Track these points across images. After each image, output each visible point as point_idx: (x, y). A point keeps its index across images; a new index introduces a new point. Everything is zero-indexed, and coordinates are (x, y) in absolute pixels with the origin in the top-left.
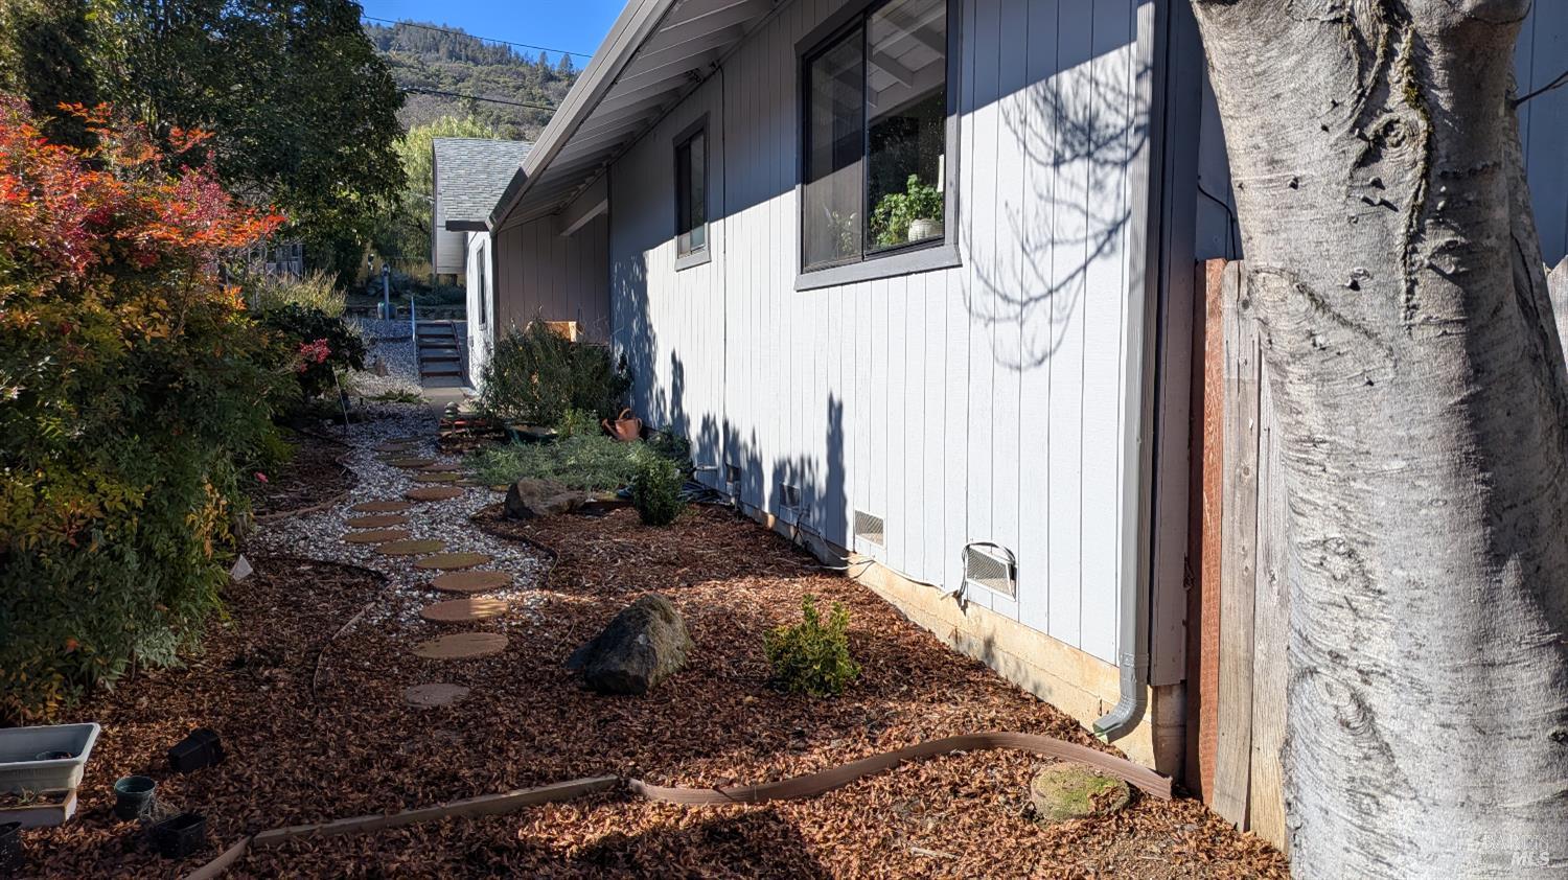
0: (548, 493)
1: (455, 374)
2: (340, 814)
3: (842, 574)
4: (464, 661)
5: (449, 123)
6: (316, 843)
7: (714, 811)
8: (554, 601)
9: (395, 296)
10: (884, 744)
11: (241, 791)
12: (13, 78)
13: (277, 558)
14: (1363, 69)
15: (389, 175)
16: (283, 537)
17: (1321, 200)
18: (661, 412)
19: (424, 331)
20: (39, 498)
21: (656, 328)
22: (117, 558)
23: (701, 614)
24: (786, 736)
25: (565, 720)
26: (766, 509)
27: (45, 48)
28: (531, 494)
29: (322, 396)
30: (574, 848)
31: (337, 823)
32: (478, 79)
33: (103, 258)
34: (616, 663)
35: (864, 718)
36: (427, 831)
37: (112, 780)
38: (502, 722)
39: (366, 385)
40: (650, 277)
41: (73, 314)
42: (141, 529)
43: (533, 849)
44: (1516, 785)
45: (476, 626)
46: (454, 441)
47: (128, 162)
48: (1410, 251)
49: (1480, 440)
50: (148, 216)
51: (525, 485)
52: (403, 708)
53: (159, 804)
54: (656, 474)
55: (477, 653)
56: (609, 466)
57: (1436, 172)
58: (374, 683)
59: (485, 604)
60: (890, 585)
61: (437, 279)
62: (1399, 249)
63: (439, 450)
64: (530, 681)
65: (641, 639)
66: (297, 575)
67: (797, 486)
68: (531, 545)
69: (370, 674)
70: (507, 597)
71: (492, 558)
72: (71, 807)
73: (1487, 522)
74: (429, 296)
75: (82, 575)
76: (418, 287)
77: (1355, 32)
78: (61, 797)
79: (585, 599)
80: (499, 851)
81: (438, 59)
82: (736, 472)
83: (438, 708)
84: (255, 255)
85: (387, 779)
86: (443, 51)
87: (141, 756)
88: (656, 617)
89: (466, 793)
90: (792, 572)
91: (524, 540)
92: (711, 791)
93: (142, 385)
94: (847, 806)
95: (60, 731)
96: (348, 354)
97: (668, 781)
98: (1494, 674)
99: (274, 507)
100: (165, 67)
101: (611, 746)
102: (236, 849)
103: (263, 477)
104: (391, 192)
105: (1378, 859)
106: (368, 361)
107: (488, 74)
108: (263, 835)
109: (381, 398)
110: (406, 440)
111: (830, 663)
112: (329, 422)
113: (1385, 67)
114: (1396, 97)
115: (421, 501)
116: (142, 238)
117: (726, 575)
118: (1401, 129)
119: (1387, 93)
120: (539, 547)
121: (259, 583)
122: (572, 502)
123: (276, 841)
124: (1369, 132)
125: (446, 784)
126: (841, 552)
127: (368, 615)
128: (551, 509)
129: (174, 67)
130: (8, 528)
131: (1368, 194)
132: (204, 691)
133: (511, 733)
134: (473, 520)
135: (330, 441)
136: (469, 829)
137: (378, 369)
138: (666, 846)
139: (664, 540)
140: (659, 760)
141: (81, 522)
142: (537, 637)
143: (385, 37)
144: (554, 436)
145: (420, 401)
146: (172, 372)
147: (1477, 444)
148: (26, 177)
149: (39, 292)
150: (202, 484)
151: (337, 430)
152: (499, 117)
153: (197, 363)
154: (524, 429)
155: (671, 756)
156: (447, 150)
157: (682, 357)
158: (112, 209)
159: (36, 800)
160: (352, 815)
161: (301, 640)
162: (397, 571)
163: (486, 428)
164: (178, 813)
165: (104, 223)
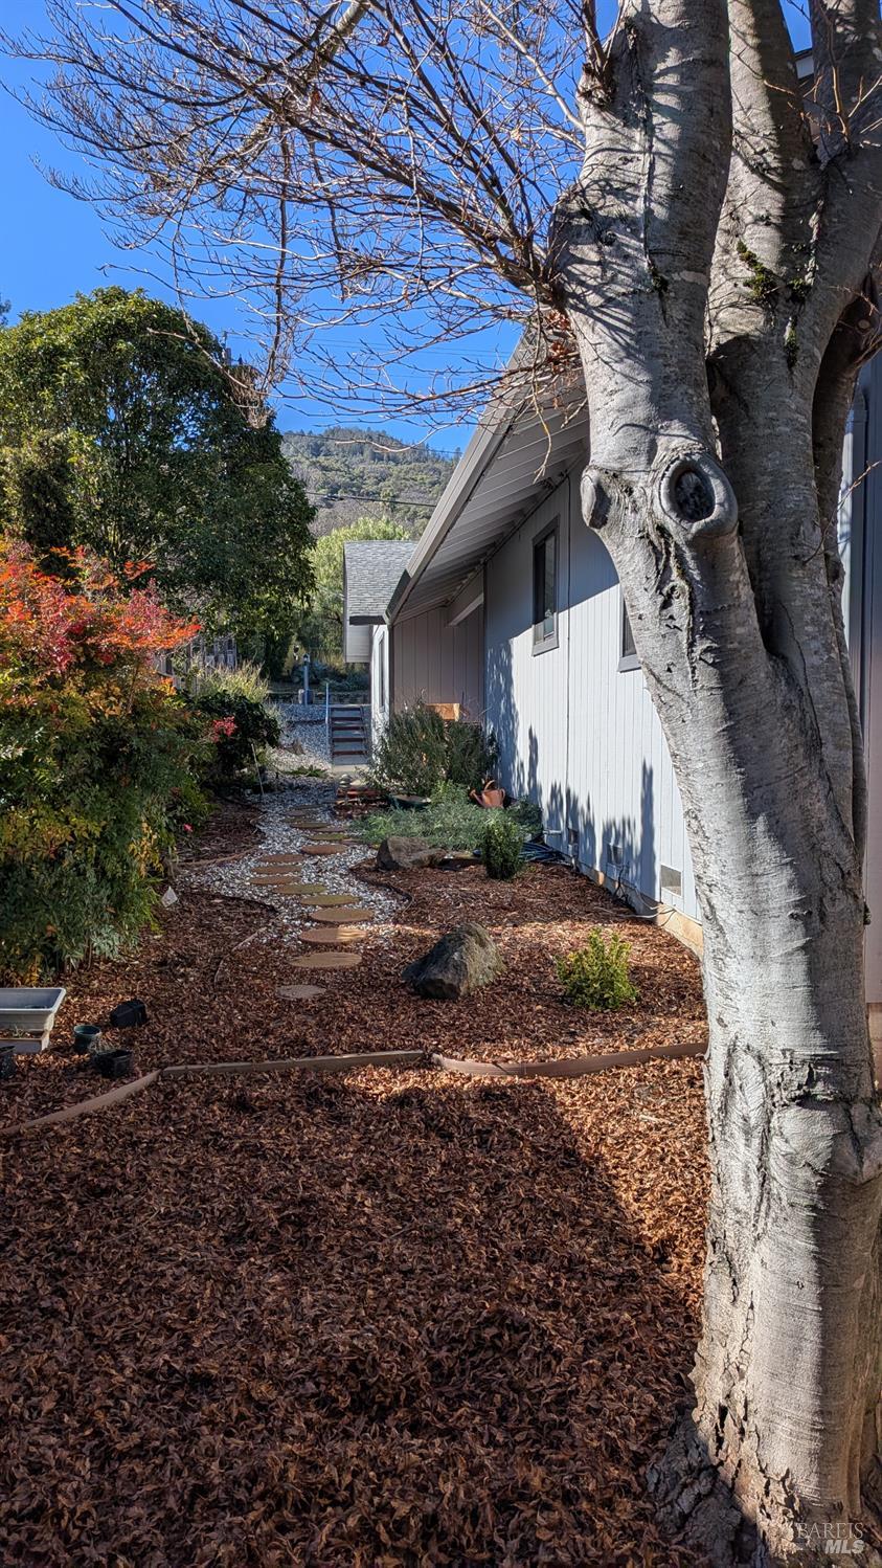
0: (414, 849)
1: (360, 753)
2: (222, 1059)
3: (651, 922)
4: (325, 970)
5: (365, 523)
6: (205, 1077)
7: (492, 1079)
8: (403, 932)
9: (315, 683)
10: (639, 1044)
11: (157, 1042)
12: (14, 513)
13: (198, 893)
14: (658, 560)
15: (303, 578)
16: (204, 879)
17: (651, 626)
18: (520, 784)
19: (337, 714)
20: (32, 827)
21: (517, 707)
22: (81, 874)
23: (519, 947)
24: (561, 1034)
25: (393, 1012)
26: (597, 868)
27: (38, 491)
28: (398, 850)
29: (246, 770)
30: (384, 1095)
31: (220, 1065)
32: (398, 478)
33: (78, 658)
34: (435, 973)
35: (630, 1026)
36: (282, 1076)
37: (71, 1029)
38: (346, 1012)
39: (282, 761)
40: (514, 662)
41: (58, 698)
42: (98, 853)
43: (354, 1093)
44: (774, 943)
45: (341, 947)
46: (347, 808)
47: (96, 586)
48: (690, 652)
49: (735, 751)
50: (108, 627)
51: (393, 842)
52: (276, 999)
53: (103, 1042)
54: (500, 834)
55: (336, 966)
56: (470, 829)
57: (697, 611)
58: (258, 981)
59: (347, 933)
60: (687, 930)
61: (353, 667)
62: (685, 651)
63: (333, 815)
64: (373, 986)
65: (456, 956)
66: (211, 905)
67: (620, 846)
68: (393, 890)
69: (255, 975)
70: (367, 928)
71: (360, 899)
72: (46, 1042)
73: (745, 795)
74: (344, 683)
75: (57, 885)
76: (336, 675)
77: (651, 543)
78: (40, 1034)
79: (428, 932)
80: (330, 1091)
81: (362, 461)
82: (574, 834)
83: (301, 1000)
84: (196, 650)
85: (257, 1041)
86: (367, 453)
87: (91, 1017)
88: (472, 942)
89: (312, 1053)
90: (606, 919)
91: (388, 886)
92: (491, 1065)
93: (102, 749)
94: (599, 1085)
95: (40, 992)
96: (265, 733)
97: (460, 1056)
98: (758, 880)
99: (199, 856)
100: (126, 497)
101: (422, 1031)
102: (151, 1077)
103: (189, 828)
104: (303, 594)
105: (727, 998)
106: (284, 740)
107: (407, 472)
108: (169, 1068)
109: (294, 773)
110: (308, 807)
111: (609, 984)
112: (249, 791)
113: (668, 559)
114: (675, 574)
115: (313, 855)
116: (104, 643)
117: (548, 918)
118: (677, 589)
119: (671, 572)
120: (399, 892)
121: (183, 911)
122: (432, 858)
123: (179, 1073)
124: (664, 592)
125: (299, 1046)
126: (651, 902)
127: (261, 936)
128: (413, 862)
129: (133, 496)
130: (12, 846)
131: (669, 622)
132: (138, 980)
133: (351, 1019)
134: (351, 870)
135: (249, 807)
136: (312, 1077)
137: (295, 749)
138: (449, 1098)
139: (502, 890)
140: (456, 1042)
141: (58, 843)
142: (384, 957)
143: (316, 444)
144: (427, 804)
145: (326, 776)
146: (122, 740)
147: (735, 752)
148: (30, 601)
149: (36, 682)
150: (140, 822)
151: (255, 798)
152: (415, 513)
153: (139, 734)
154: (404, 797)
155: (467, 1040)
156: (356, 551)
157: (537, 733)
158: (85, 623)
159: (24, 1035)
160: (231, 1061)
161: (209, 951)
162: (286, 906)
163: (376, 798)
164: (114, 1050)
165: (78, 633)
